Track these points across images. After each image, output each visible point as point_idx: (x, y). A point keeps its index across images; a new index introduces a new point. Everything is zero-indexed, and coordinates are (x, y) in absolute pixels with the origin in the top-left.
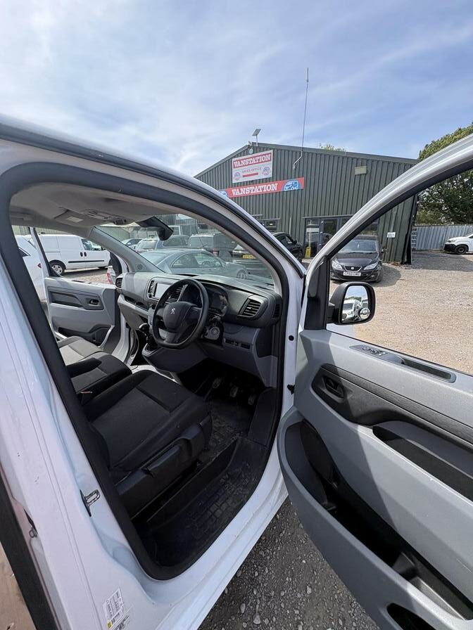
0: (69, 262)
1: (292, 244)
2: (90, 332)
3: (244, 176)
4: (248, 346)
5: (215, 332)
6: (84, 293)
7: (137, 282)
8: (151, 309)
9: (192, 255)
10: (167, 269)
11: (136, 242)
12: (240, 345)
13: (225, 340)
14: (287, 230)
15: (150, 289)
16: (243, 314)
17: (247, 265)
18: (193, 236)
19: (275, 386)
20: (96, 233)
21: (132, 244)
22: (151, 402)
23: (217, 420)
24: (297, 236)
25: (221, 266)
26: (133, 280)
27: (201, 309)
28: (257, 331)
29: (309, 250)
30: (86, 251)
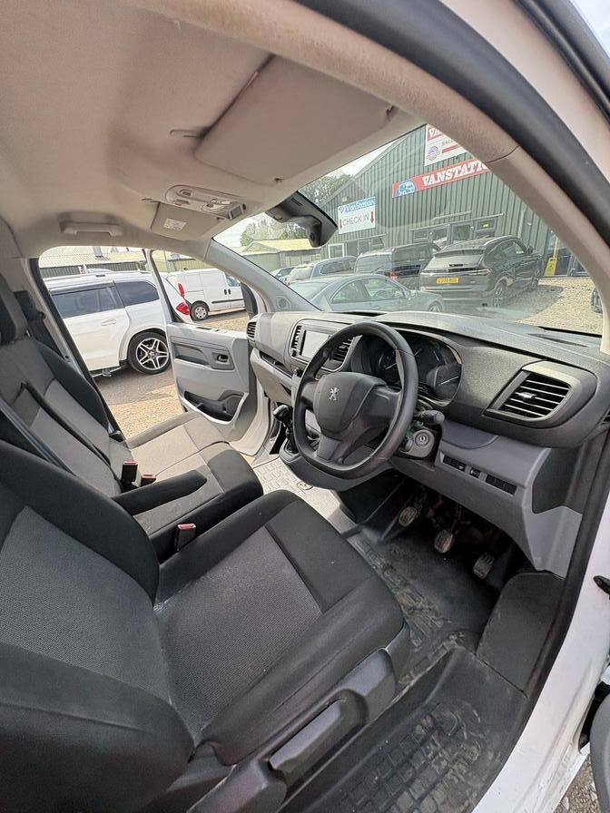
0: (213, 303)
1: (525, 254)
2: (220, 400)
3: (444, 151)
4: (511, 488)
5: (422, 441)
6: (210, 345)
7: (275, 327)
8: (295, 376)
9: (361, 283)
10: (325, 305)
11: (288, 271)
12: (483, 477)
13: (442, 456)
14: (514, 230)
15: (294, 341)
16: (503, 408)
17: (444, 294)
18: (362, 255)
19: (562, 572)
20: (214, 249)
21: (283, 275)
22: (288, 570)
23: (408, 590)
24: (533, 241)
25: (404, 297)
26: (269, 324)
27: (399, 394)
28: (542, 454)
29: (552, 263)
30: (231, 288)
